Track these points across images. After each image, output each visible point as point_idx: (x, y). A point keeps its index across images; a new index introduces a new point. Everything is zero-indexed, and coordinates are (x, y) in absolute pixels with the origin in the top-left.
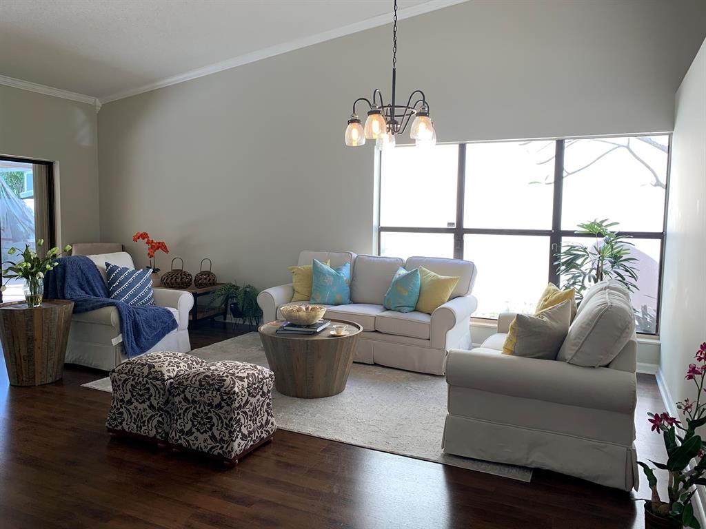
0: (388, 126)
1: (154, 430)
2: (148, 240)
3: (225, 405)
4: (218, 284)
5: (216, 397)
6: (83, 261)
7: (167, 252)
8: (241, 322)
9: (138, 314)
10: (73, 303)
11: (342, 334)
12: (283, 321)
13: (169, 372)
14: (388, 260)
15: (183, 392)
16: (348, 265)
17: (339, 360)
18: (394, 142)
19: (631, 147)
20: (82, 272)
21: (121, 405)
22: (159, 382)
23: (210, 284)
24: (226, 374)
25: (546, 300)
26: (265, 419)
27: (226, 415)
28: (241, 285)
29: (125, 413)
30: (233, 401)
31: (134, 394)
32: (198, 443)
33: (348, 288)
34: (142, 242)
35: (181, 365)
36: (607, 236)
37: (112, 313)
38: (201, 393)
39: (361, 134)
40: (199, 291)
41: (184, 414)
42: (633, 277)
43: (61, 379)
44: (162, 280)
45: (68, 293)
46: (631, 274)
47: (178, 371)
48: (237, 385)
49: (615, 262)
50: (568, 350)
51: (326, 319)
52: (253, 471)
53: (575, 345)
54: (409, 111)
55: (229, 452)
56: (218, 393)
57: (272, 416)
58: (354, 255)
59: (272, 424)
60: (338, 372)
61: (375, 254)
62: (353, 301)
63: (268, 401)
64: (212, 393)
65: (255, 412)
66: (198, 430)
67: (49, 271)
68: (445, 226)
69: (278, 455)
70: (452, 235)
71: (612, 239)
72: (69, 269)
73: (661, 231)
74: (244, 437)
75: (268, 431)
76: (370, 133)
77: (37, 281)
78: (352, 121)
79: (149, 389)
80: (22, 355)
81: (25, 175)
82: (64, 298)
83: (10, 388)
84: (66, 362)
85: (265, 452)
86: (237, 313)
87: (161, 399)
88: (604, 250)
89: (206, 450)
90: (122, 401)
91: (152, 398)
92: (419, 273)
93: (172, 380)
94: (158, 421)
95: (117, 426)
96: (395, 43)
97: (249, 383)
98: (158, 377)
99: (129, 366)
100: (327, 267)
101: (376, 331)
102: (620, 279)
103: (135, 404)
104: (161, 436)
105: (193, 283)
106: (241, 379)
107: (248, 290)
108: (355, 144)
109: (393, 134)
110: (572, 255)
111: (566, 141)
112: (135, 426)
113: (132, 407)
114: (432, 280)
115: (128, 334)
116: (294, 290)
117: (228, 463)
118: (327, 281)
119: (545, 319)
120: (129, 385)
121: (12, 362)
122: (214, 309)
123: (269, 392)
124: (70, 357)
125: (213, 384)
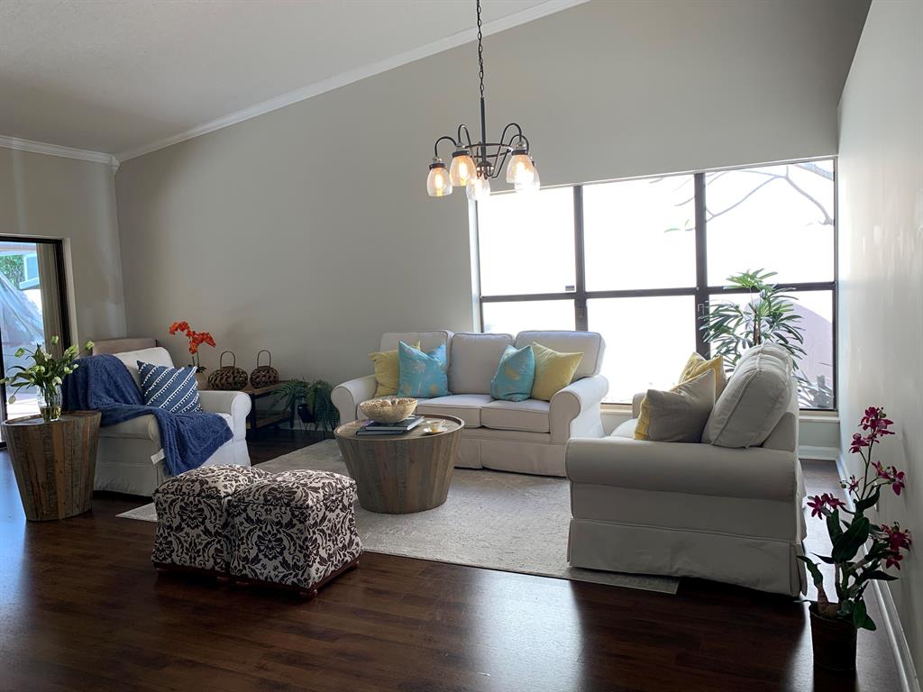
0: (479, 169)
1: (212, 560)
2: (189, 332)
3: (297, 522)
4: (281, 382)
5: (285, 513)
6: (107, 360)
7: (214, 345)
8: (313, 428)
9: (183, 423)
10: (100, 414)
11: (439, 431)
12: (365, 420)
13: (226, 488)
14: (493, 337)
15: (245, 510)
16: (444, 346)
17: (436, 464)
18: (489, 189)
19: (790, 177)
20: (109, 375)
21: (168, 533)
22: (215, 501)
23: (271, 382)
24: (296, 485)
25: (688, 374)
26: (347, 538)
27: (299, 535)
28: (311, 382)
29: (174, 542)
30: (306, 518)
31: (185, 517)
32: (266, 572)
33: (446, 376)
34: (181, 335)
35: (240, 478)
36: (764, 291)
37: (149, 423)
38: (266, 510)
39: (446, 181)
40: (257, 392)
41: (247, 538)
42: (798, 339)
43: (90, 511)
44: (209, 381)
45: (92, 402)
46: (795, 335)
47: (237, 486)
48: (310, 497)
49: (773, 322)
50: (712, 430)
51: (417, 414)
52: (336, 601)
53: (719, 422)
54: (504, 149)
55: (306, 580)
56: (288, 508)
57: (356, 535)
58: (451, 334)
59: (357, 544)
60: (437, 480)
61: (476, 330)
62: (452, 391)
63: (351, 516)
64: (281, 509)
65: (335, 531)
66: (266, 556)
67: (67, 375)
68: (563, 291)
69: (365, 581)
70: (572, 302)
71: (769, 294)
72: (92, 373)
73: (832, 280)
74: (323, 561)
75: (352, 553)
76: (457, 179)
77: (53, 387)
78: (435, 166)
79: (202, 510)
80: (40, 481)
81: (25, 259)
82: (88, 408)
83: (27, 524)
84: (94, 489)
85: (350, 579)
86: (308, 417)
87: (218, 522)
88: (760, 308)
89: (277, 580)
90: (170, 527)
91: (207, 521)
92: (531, 350)
93: (230, 498)
94: (216, 548)
95: (165, 559)
96: (482, 67)
97: (325, 495)
98: (213, 494)
99: (176, 483)
100: (417, 351)
101: (483, 427)
102: (783, 342)
103: (187, 529)
104: (221, 567)
105: (249, 383)
106: (316, 490)
107: (319, 386)
108: (439, 194)
109: (486, 178)
110: (721, 316)
111: (707, 174)
112: (188, 557)
113: (182, 534)
114: (549, 359)
115: (171, 449)
116: (377, 383)
117: (305, 594)
118: (417, 368)
119: (683, 393)
120: (178, 506)
121: (28, 490)
122: (277, 414)
123: (350, 505)
124: (100, 483)
125: (281, 498)
